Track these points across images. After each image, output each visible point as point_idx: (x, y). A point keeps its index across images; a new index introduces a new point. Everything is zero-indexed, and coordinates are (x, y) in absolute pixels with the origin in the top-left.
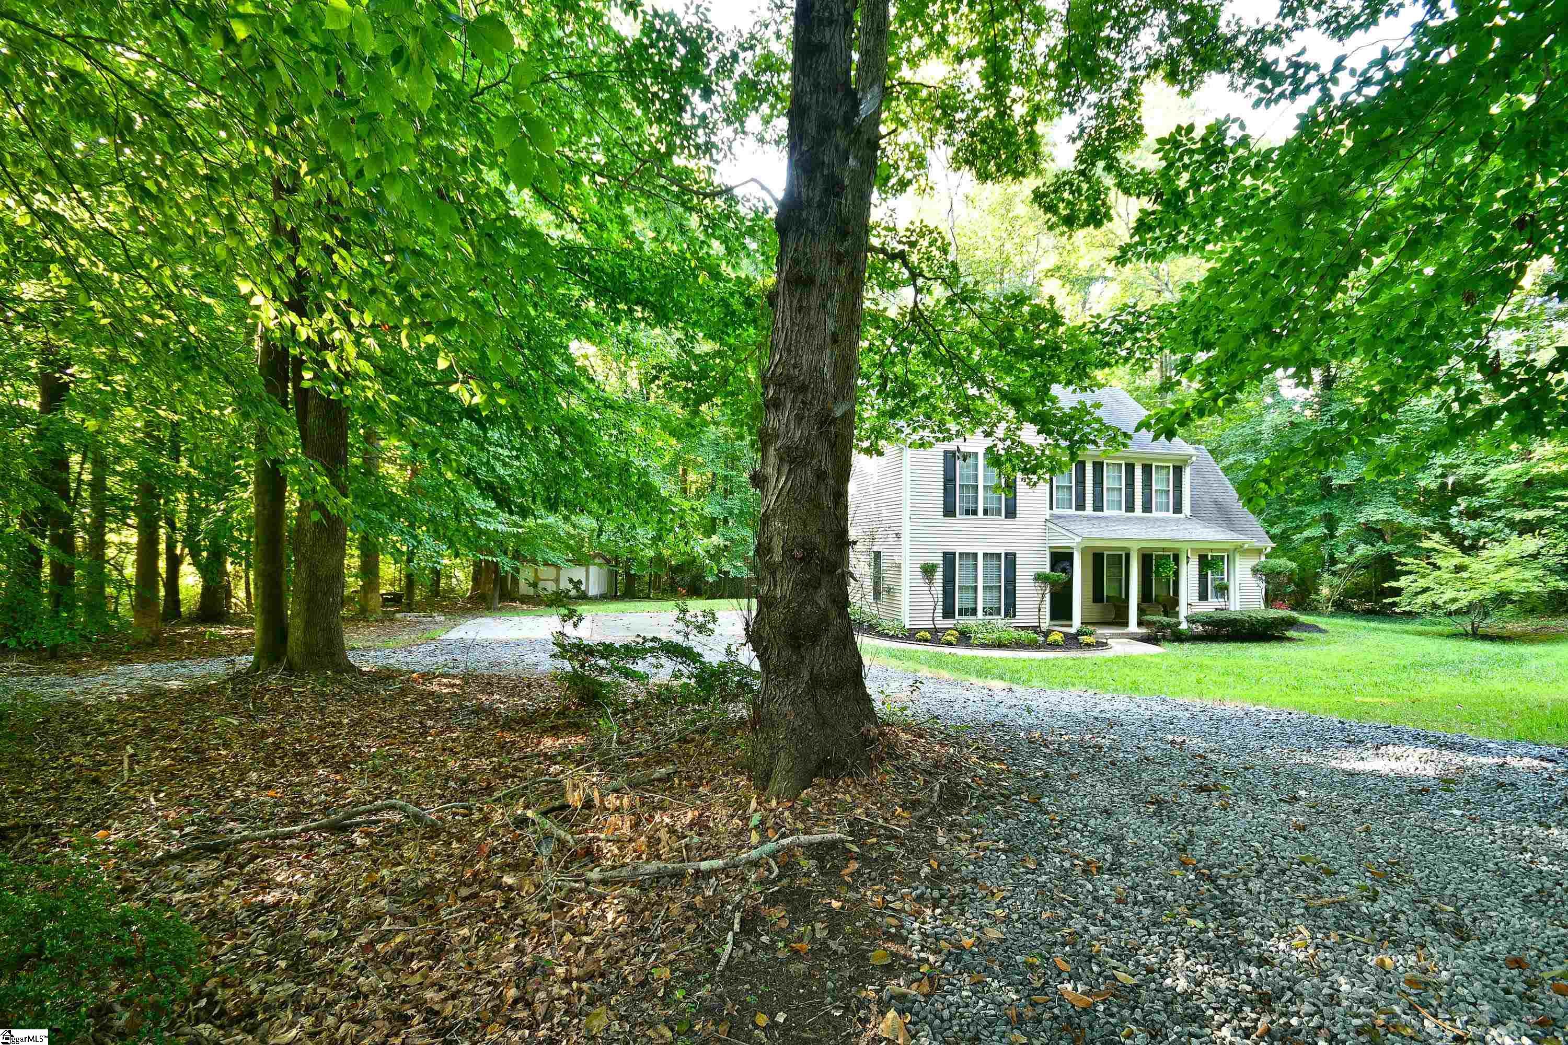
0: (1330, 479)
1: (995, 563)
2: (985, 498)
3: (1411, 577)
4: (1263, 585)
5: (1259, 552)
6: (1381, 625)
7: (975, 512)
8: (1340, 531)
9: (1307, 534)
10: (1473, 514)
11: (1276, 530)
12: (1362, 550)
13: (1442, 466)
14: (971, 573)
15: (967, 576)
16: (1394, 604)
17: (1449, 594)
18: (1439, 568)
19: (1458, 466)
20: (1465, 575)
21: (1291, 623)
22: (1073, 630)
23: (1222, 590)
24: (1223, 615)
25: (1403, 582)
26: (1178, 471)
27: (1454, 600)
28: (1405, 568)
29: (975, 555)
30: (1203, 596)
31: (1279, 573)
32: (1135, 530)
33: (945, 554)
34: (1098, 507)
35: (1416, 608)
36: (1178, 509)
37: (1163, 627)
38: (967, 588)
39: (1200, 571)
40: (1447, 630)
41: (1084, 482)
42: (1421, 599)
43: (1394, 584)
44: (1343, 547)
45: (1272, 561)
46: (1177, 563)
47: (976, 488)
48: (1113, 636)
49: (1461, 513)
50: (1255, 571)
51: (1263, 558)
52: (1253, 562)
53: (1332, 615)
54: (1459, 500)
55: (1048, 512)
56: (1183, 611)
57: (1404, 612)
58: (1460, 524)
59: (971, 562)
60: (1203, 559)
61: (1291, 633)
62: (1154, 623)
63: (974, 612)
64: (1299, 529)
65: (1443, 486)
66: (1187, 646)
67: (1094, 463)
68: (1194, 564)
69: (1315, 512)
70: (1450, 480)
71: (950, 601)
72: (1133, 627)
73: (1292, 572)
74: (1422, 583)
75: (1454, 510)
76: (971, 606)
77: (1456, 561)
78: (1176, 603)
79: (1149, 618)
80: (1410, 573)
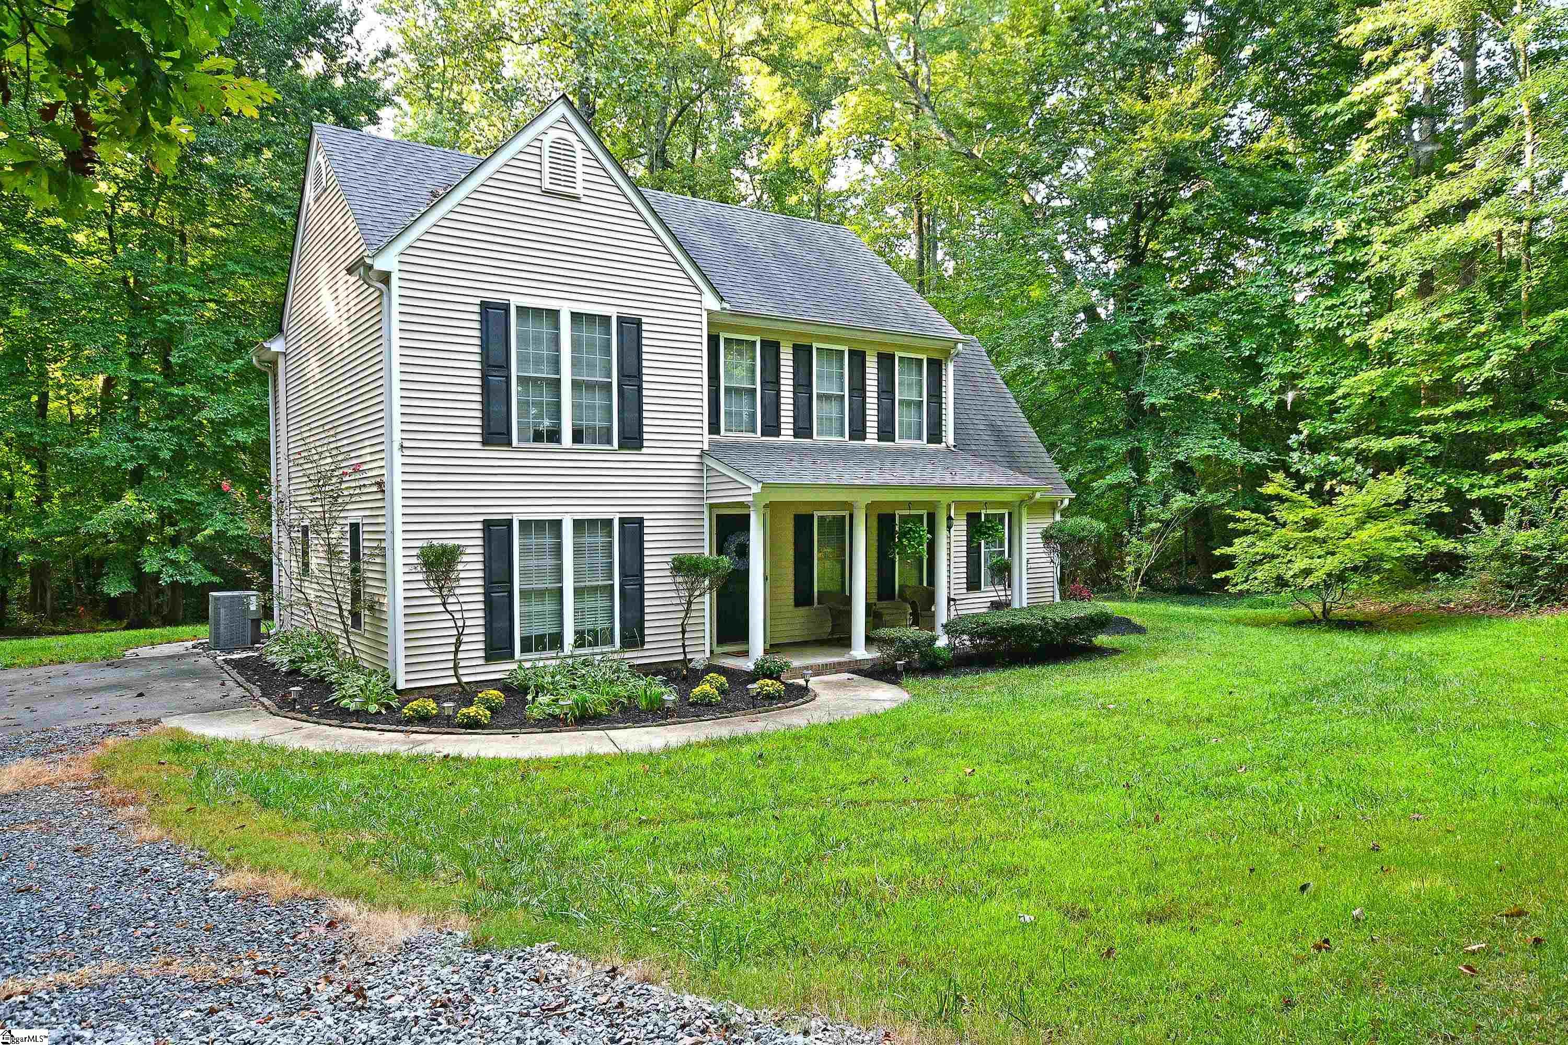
0: (1142, 395)
1: (600, 539)
2: (575, 406)
3: (1249, 539)
4: (1057, 561)
5: (1053, 506)
6: (1206, 611)
7: (554, 436)
8: (1152, 476)
9: (1110, 479)
10: (1315, 445)
11: (1072, 475)
12: (1180, 500)
13: (1281, 376)
14: (549, 562)
15: (540, 571)
16: (1226, 580)
17: (1301, 564)
18: (1284, 525)
19: (1301, 376)
20: (1318, 533)
21: (1102, 623)
22: (748, 665)
23: (1002, 572)
24: (1002, 619)
25: (1238, 547)
26: (936, 367)
27: (1307, 572)
28: (1240, 526)
29: (556, 525)
30: (973, 584)
31: (1081, 541)
32: (861, 472)
33: (488, 525)
34: (803, 429)
35: (1254, 586)
36: (935, 436)
37: (906, 649)
38: (540, 593)
39: (969, 541)
40: (1285, 613)
41: (777, 382)
42: (1261, 573)
43: (1227, 550)
44: (1156, 499)
45: (1071, 522)
46: (932, 529)
47: (556, 384)
48: (819, 671)
49: (1301, 444)
50: (1048, 537)
51: (1058, 517)
52: (1045, 523)
53: (1141, 598)
54: (1301, 425)
55: (707, 437)
56: (942, 615)
57: (1241, 594)
58: (1301, 459)
59: (548, 541)
60: (973, 519)
61: (1102, 639)
62: (890, 642)
63: (556, 641)
64: (1098, 473)
65: (1281, 404)
66: (945, 681)
67: (796, 348)
68: (961, 526)
69: (1120, 446)
70: (1290, 396)
71: (500, 624)
72: (860, 651)
73: (1100, 536)
74: (1261, 547)
75: (1293, 440)
76: (549, 629)
77: (1308, 513)
78: (930, 598)
79: (884, 632)
80: (1246, 533)
